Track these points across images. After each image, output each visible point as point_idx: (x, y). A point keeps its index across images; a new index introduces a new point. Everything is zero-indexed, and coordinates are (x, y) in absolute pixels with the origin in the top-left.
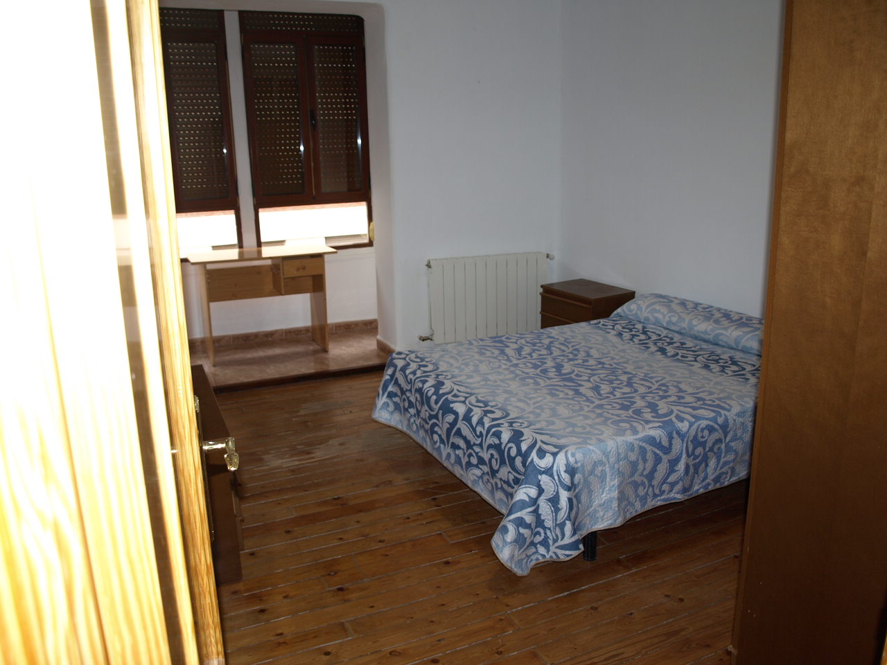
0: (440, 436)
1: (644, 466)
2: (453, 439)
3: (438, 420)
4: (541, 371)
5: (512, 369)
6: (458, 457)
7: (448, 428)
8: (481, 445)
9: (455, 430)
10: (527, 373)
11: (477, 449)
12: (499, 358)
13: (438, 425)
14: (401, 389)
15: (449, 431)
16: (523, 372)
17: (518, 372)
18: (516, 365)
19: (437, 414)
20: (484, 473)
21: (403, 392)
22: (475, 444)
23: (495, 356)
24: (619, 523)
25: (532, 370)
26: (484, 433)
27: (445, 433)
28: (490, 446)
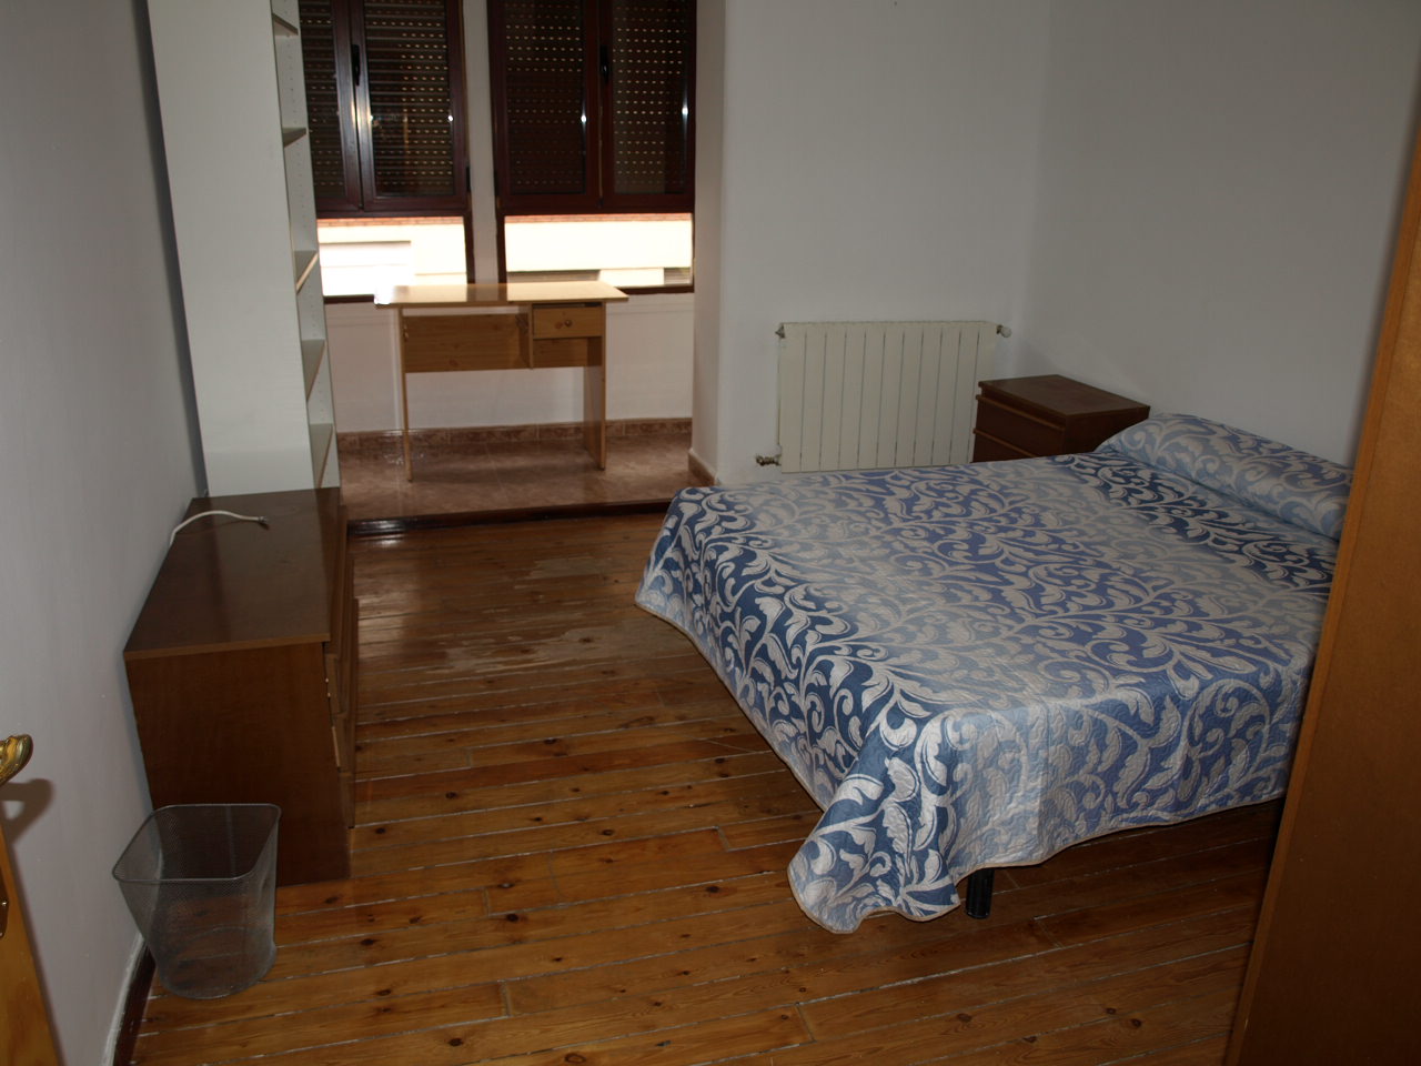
0: (735, 652)
1: (1100, 758)
2: (754, 663)
3: (734, 623)
4: (940, 548)
5: (888, 538)
6: (759, 694)
7: (748, 641)
8: (796, 682)
9: (758, 646)
10: (913, 549)
11: (790, 689)
12: (868, 514)
13: (733, 632)
14: (685, 557)
15: (749, 646)
16: (906, 546)
17: (897, 546)
18: (897, 532)
19: (734, 611)
20: (798, 734)
21: (688, 564)
22: (787, 679)
23: (863, 509)
24: (1037, 857)
25: (926, 544)
26: (804, 661)
27: (743, 647)
28: (811, 688)
